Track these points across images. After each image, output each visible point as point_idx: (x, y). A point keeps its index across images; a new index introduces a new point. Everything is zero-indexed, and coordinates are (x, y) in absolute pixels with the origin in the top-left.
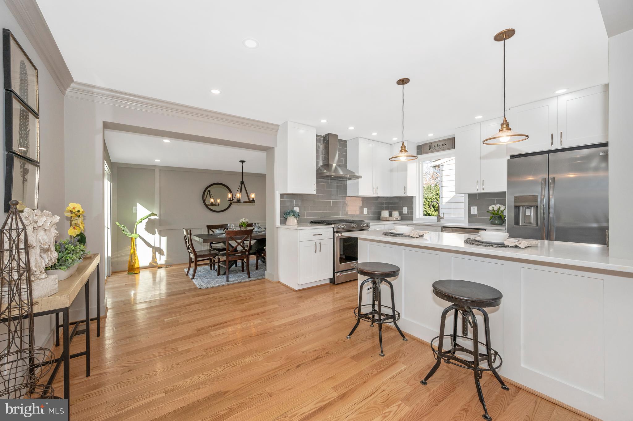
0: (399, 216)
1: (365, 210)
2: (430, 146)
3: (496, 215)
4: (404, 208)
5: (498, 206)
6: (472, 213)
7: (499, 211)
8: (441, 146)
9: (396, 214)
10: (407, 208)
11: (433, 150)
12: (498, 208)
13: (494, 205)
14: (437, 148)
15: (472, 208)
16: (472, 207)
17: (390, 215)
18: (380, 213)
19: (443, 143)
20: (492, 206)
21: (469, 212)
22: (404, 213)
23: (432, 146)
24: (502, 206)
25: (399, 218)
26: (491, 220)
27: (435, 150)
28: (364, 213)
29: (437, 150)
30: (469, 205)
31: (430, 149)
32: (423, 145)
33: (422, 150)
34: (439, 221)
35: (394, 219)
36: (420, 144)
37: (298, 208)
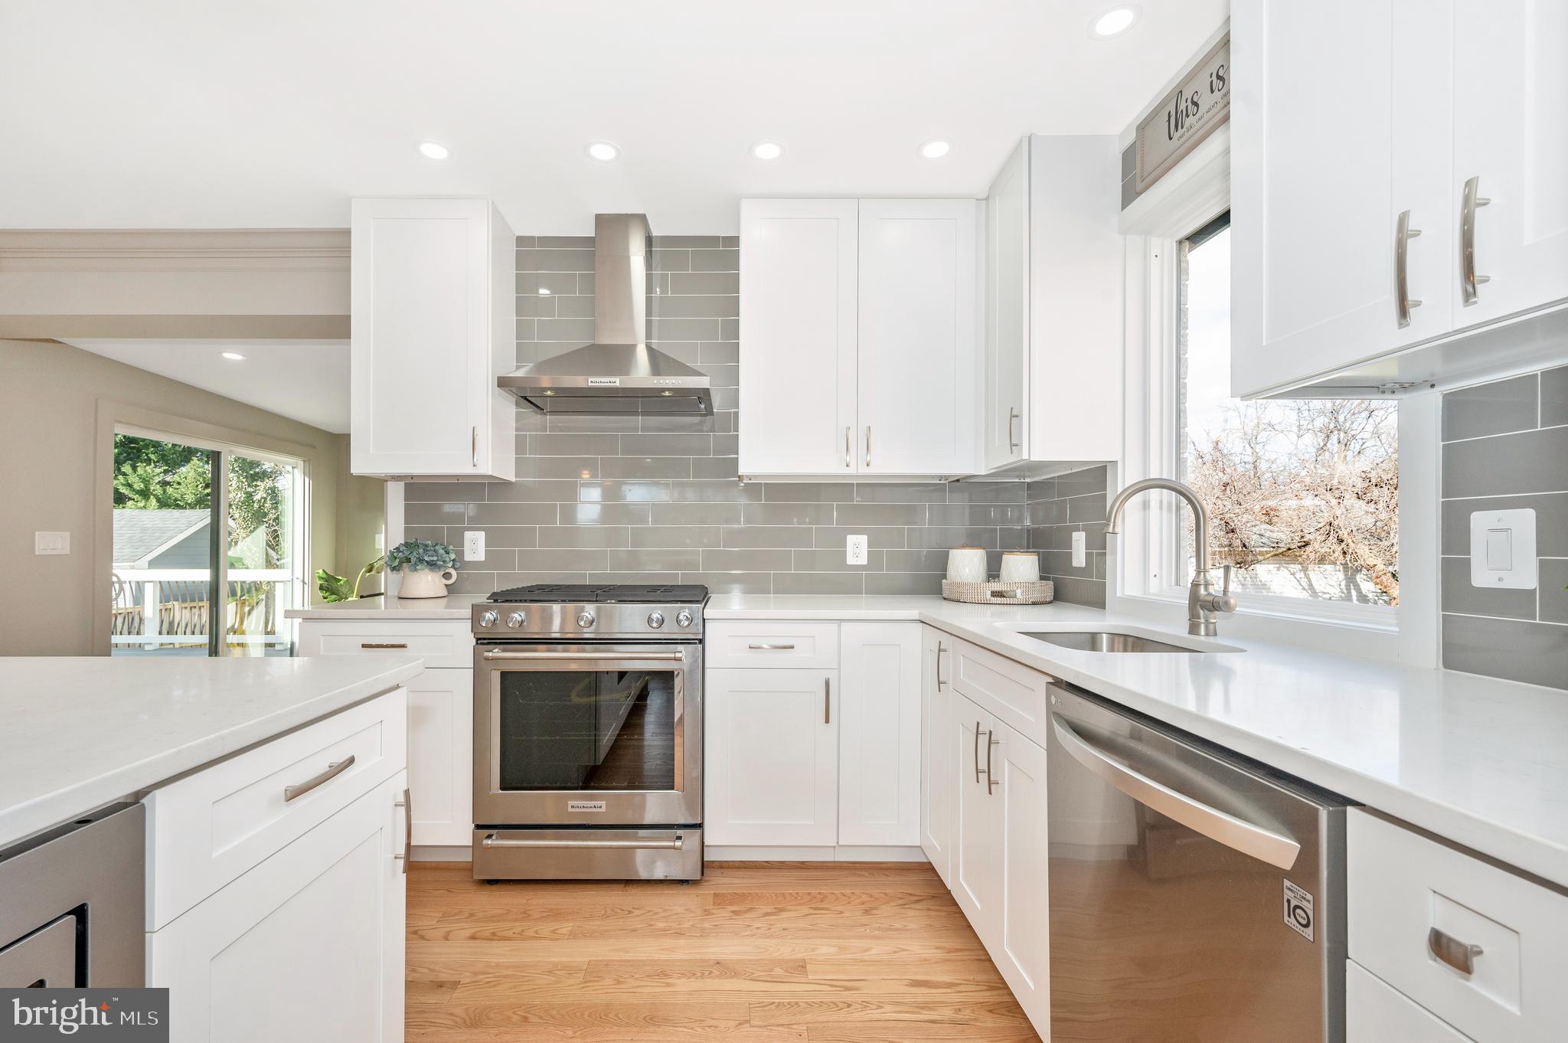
1: (857, 546)
2: (1173, 112)
4: (1072, 534)
6: (1483, 578)
11: (1191, 127)
14: (1206, 100)
15: (1481, 520)
16: (1478, 516)
21: (1446, 565)
23: (1182, 107)
25: (1047, 590)
27: (1198, 126)
28: (851, 560)
29: (1207, 117)
30: (1446, 493)
31: (1171, 139)
32: (1142, 128)
33: (1138, 170)
34: (1203, 627)
35: (989, 596)
36: (1132, 137)
37: (483, 533)
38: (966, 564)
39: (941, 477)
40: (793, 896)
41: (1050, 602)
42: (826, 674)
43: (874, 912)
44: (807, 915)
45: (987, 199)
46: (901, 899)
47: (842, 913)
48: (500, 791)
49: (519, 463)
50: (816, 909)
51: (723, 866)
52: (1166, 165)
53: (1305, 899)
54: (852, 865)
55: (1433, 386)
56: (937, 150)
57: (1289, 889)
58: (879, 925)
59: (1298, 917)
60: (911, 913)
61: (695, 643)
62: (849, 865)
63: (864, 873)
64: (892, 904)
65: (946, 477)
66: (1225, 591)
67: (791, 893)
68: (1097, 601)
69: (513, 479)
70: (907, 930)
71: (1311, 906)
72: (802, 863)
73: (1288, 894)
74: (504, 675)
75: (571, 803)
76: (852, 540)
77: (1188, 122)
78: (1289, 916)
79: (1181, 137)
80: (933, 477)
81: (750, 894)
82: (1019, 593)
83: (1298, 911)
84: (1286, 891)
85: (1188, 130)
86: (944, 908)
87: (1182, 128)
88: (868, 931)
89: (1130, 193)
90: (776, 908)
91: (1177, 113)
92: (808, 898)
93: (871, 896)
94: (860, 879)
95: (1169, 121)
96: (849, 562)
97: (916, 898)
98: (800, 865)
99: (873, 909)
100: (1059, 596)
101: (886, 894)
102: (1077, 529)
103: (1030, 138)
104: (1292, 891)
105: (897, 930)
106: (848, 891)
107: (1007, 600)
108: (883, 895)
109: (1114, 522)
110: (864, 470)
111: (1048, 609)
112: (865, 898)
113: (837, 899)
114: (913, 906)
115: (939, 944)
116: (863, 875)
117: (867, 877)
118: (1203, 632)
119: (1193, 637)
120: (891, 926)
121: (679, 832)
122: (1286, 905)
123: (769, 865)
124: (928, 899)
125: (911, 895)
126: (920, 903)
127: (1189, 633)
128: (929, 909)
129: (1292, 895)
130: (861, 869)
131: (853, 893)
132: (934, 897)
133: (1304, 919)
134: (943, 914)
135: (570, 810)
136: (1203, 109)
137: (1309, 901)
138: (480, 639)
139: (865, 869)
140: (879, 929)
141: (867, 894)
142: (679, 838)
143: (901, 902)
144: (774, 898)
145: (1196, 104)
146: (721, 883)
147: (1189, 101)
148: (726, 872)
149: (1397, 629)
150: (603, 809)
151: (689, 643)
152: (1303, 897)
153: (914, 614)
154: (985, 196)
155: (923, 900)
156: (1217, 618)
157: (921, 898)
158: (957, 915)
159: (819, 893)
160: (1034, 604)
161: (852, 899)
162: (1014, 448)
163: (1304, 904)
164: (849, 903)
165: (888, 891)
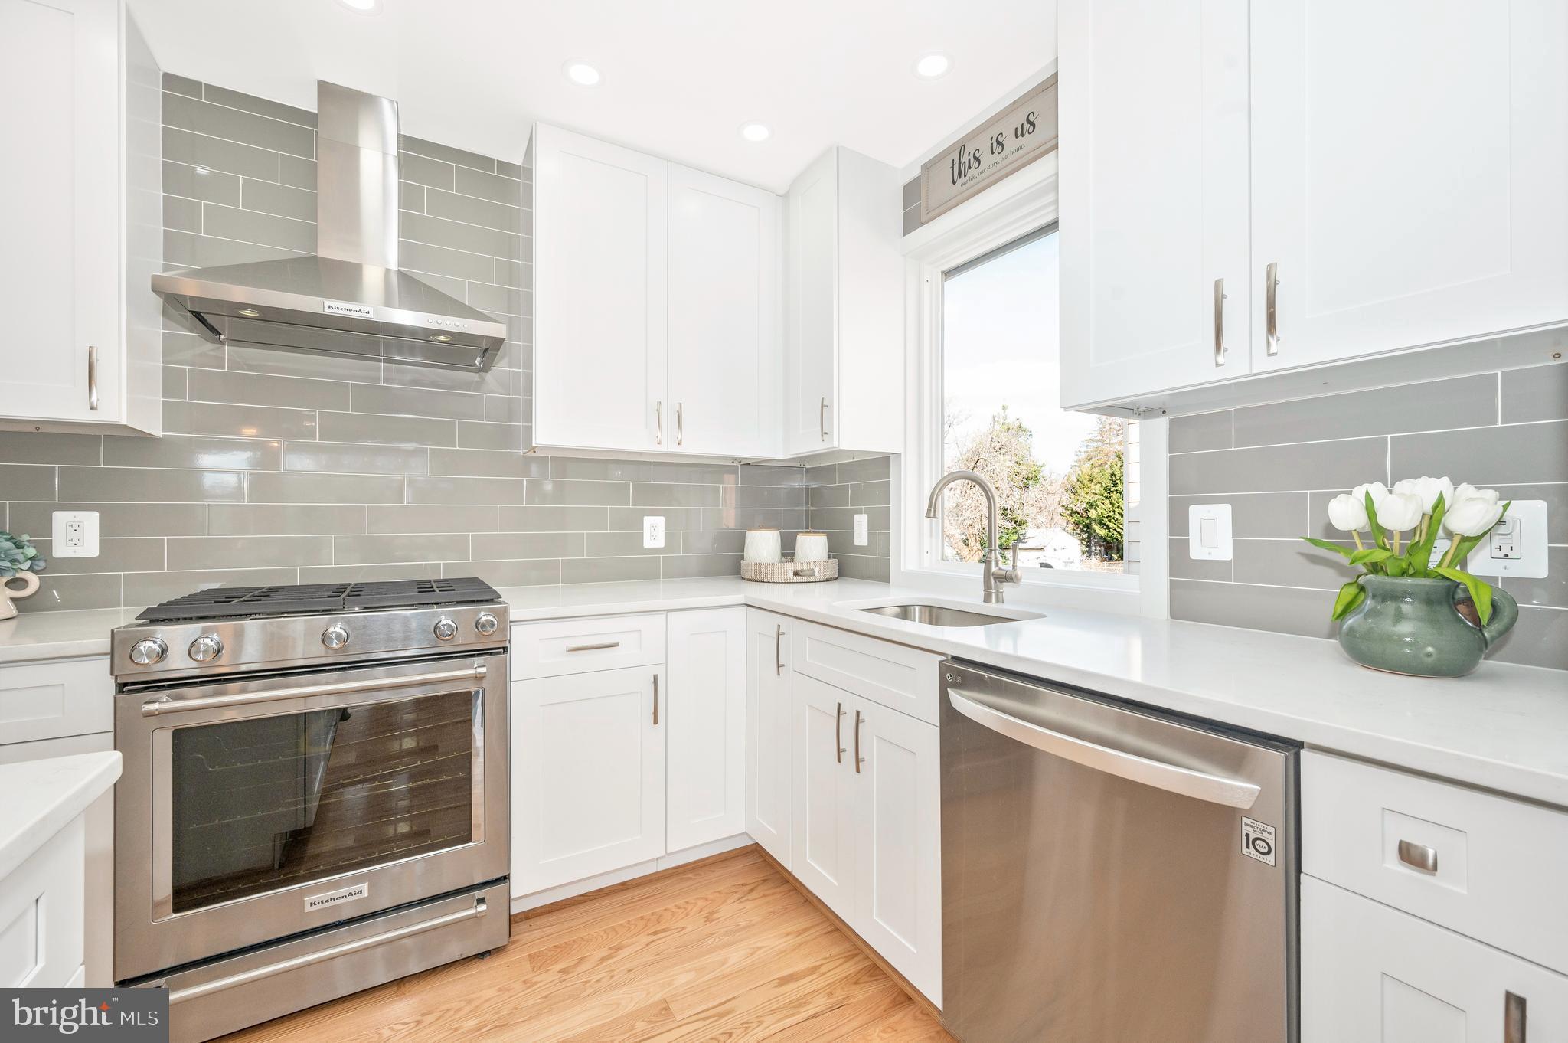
0: (830, 557)
1: (654, 528)
2: (956, 161)
3: (1403, 573)
4: (856, 516)
5: (1425, 490)
6: (1197, 552)
7: (1431, 536)
8: (1010, 143)
9: (813, 547)
10: (866, 516)
11: (973, 178)
12: (1428, 507)
13: (1377, 490)
14: (987, 159)
15: (1196, 512)
16: (1193, 510)
17: (788, 550)
18: (738, 544)
19: (1019, 119)
20: (1359, 492)
21: (1172, 543)
22: (857, 543)
23: (965, 158)
24: (1466, 489)
25: (832, 568)
26: (1351, 621)
27: (979, 178)
28: (648, 543)
29: (988, 172)
30: (1172, 491)
31: (954, 183)
32: (927, 167)
33: (923, 202)
34: (993, 595)
35: (792, 575)
36: (917, 172)
37: (96, 514)
38: (763, 545)
39: (734, 460)
40: (625, 927)
41: (836, 579)
42: (654, 671)
43: (716, 916)
44: (647, 945)
45: (786, 196)
46: (736, 892)
47: (683, 929)
48: (174, 915)
49: (169, 412)
50: (655, 933)
51: (529, 915)
52: (951, 203)
53: (1265, 831)
54: (676, 870)
55: (1164, 412)
56: (756, 133)
57: (1248, 825)
58: (725, 929)
59: (1258, 847)
60: (750, 905)
61: (499, 653)
62: (673, 871)
63: (690, 876)
64: (729, 902)
65: (740, 460)
66: (1014, 566)
67: (621, 924)
68: (882, 576)
69: (159, 434)
70: (754, 925)
71: (1273, 837)
72: (623, 884)
73: (1246, 829)
74: (178, 735)
75: (308, 899)
76: (648, 521)
77: (971, 172)
78: (1248, 847)
79: (964, 184)
80: (726, 458)
81: (574, 941)
82: (816, 570)
83: (1258, 842)
84: (1244, 826)
85: (971, 179)
86: (778, 890)
87: (965, 176)
88: (717, 940)
89: (911, 223)
90: (610, 948)
91: (960, 163)
92: (641, 924)
93: (707, 900)
94: (688, 884)
95: (953, 167)
96: (646, 545)
97: (749, 887)
98: (621, 887)
99: (714, 912)
100: (844, 572)
101: (719, 892)
102: (859, 512)
103: (838, 148)
104: (1251, 826)
105: (744, 928)
106: (681, 902)
107: (805, 579)
108: (717, 895)
109: (935, 508)
110: (674, 449)
111: (835, 585)
112: (701, 903)
113: (673, 914)
114: (749, 897)
115: (789, 930)
116: (690, 879)
117: (695, 879)
118: (994, 600)
119: (986, 604)
120: (738, 925)
121: (479, 894)
122: (1244, 839)
123: (586, 898)
124: (761, 884)
125: (743, 885)
126: (754, 892)
127: (984, 601)
128: (764, 896)
129: (1252, 829)
130: (685, 872)
131: (687, 902)
132: (764, 881)
133: (1265, 848)
134: (778, 896)
135: (308, 909)
136: (984, 165)
137: (1271, 833)
138: (126, 685)
139: (689, 871)
140: (727, 933)
141: (702, 898)
142: (481, 901)
143: (737, 896)
144: (605, 936)
145: (978, 160)
146: (532, 938)
147: (972, 155)
148: (535, 922)
149: (1139, 592)
150: (365, 894)
151: (491, 654)
152: (1263, 830)
153: (739, 598)
154: (781, 192)
155: (755, 888)
156: (1007, 589)
157: (753, 886)
158: (791, 893)
159: (653, 914)
160: (828, 580)
161: (689, 909)
162: (825, 436)
163: (1265, 836)
164: (687, 915)
165: (720, 889)
